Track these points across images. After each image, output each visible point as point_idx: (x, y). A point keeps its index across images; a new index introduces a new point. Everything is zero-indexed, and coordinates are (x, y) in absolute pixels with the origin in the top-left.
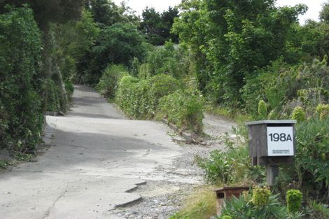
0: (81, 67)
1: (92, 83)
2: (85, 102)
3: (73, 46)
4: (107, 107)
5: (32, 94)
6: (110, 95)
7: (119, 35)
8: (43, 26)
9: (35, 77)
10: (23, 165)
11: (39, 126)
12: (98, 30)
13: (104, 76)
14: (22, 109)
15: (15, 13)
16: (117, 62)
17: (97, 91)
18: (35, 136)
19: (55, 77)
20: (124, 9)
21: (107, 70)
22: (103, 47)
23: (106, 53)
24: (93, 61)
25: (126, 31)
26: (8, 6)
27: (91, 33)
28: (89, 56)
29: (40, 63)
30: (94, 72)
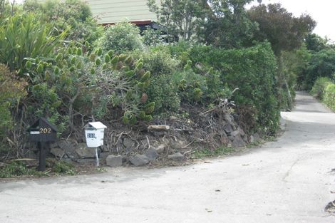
0: (300, 80)
1: (307, 90)
2: (303, 102)
3: (294, 66)
4: (318, 105)
5: (272, 98)
6: (320, 98)
7: (325, 58)
8: (277, 53)
9: (273, 86)
10: (268, 143)
11: (277, 118)
12: (310, 55)
13: (315, 85)
14: (266, 107)
15: (260, 46)
16: (324, 75)
17: (311, 95)
18: (275, 124)
19: (284, 87)
20: (327, 40)
21: (317, 81)
22: (314, 66)
23: (316, 70)
24: (307, 75)
25: (329, 55)
26: (254, 41)
27: (306, 58)
28: (305, 72)
29: (276, 77)
30: (308, 83)
